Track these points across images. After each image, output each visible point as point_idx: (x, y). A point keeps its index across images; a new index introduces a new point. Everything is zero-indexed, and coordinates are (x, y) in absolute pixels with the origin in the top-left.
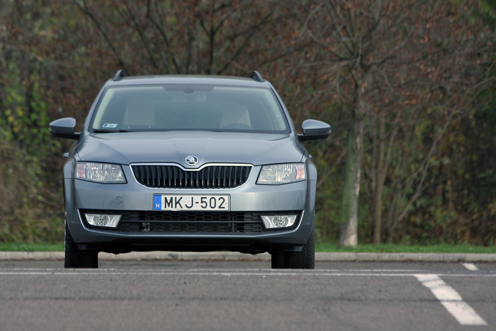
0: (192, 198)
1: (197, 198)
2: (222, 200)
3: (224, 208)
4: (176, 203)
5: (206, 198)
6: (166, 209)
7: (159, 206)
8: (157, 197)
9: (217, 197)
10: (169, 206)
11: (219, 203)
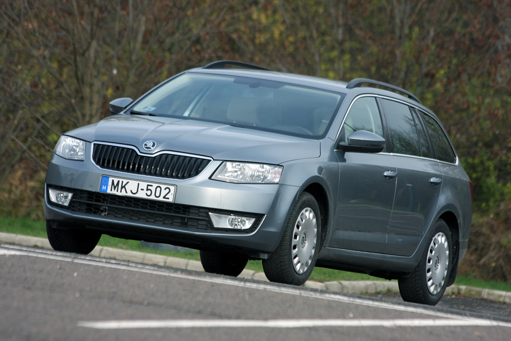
0: (139, 184)
1: (143, 185)
2: (168, 190)
3: (168, 198)
4: (122, 187)
5: (152, 186)
6: (111, 192)
7: (105, 188)
8: (105, 179)
9: (163, 187)
10: (115, 189)
11: (164, 193)
